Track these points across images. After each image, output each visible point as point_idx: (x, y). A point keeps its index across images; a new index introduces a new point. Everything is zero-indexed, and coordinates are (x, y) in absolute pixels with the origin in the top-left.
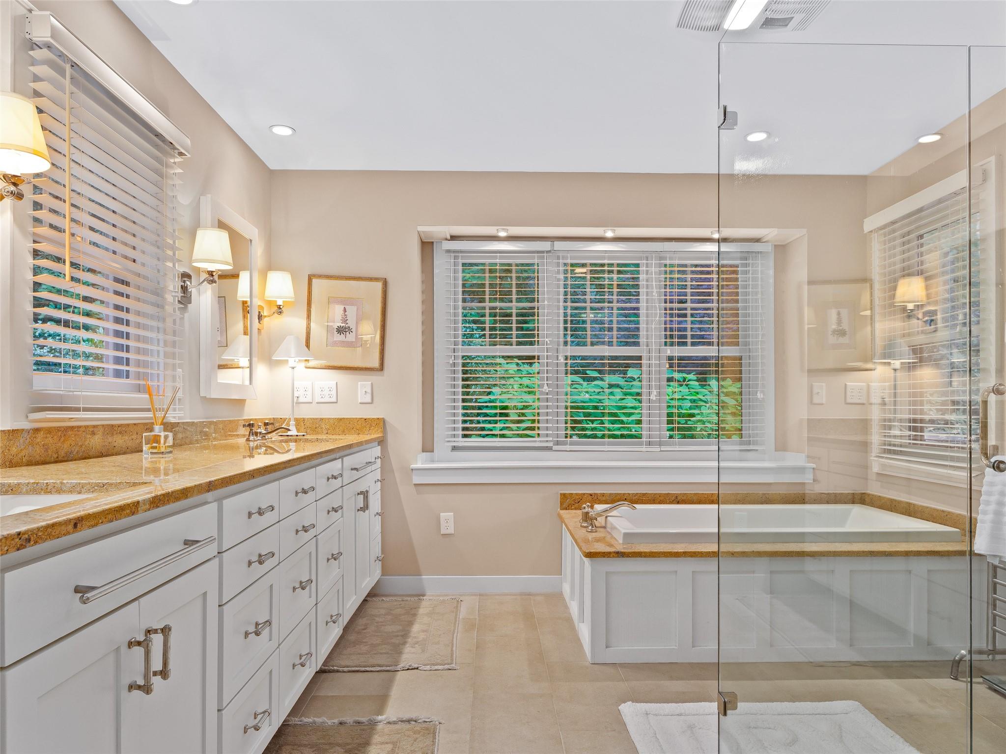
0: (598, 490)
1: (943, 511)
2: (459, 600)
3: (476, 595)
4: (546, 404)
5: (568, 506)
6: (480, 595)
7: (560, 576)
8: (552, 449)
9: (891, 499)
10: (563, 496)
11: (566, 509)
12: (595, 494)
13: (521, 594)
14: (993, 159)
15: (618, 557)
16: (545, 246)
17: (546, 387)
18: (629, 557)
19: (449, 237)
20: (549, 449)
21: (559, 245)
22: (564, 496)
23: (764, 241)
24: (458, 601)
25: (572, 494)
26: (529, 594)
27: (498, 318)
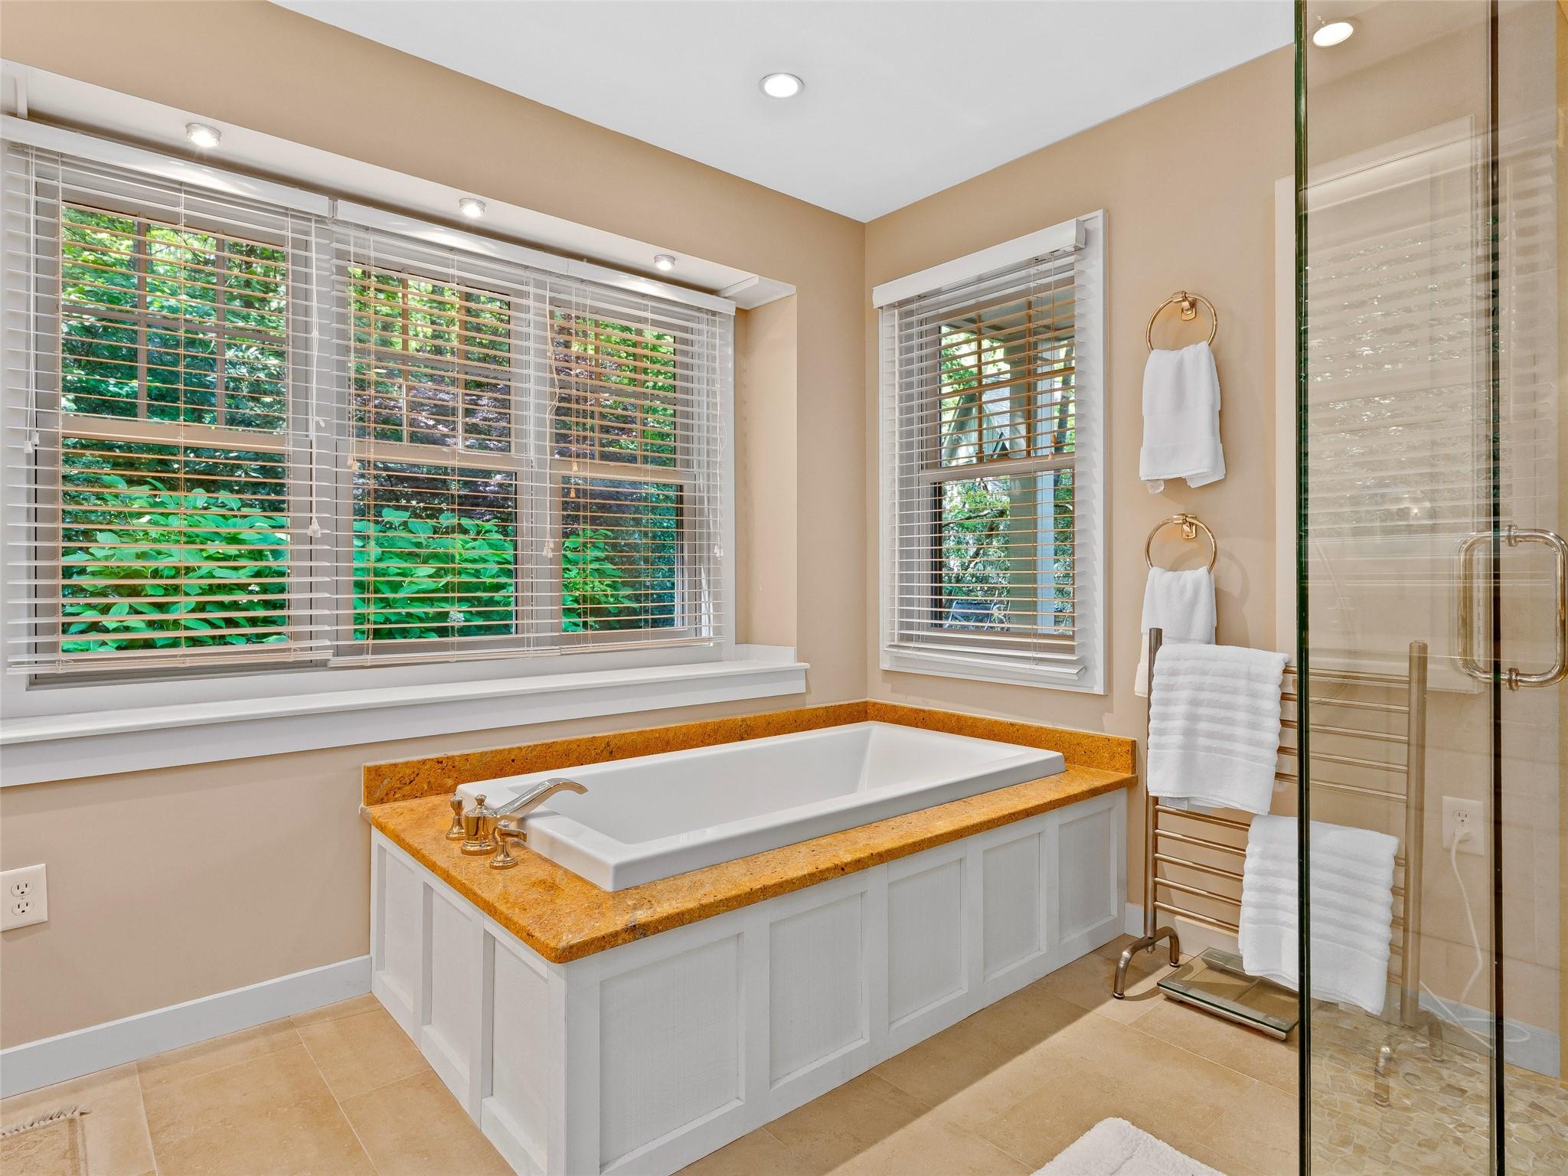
0: (455, 750)
1: (1012, 724)
2: (77, 1113)
3: (125, 1073)
4: (309, 564)
5: (387, 794)
6: (142, 1068)
7: (367, 957)
8: (326, 666)
9: (916, 710)
10: (373, 773)
11: (382, 801)
12: (448, 758)
13: (267, 1030)
14: (1100, 213)
15: (635, 939)
16: (318, 204)
17: (315, 526)
18: (659, 931)
19: (23, 109)
20: (322, 665)
21: (347, 211)
22: (375, 774)
23: (727, 295)
24: (72, 1121)
25: (395, 765)
26: (289, 1024)
27: (181, 351)
